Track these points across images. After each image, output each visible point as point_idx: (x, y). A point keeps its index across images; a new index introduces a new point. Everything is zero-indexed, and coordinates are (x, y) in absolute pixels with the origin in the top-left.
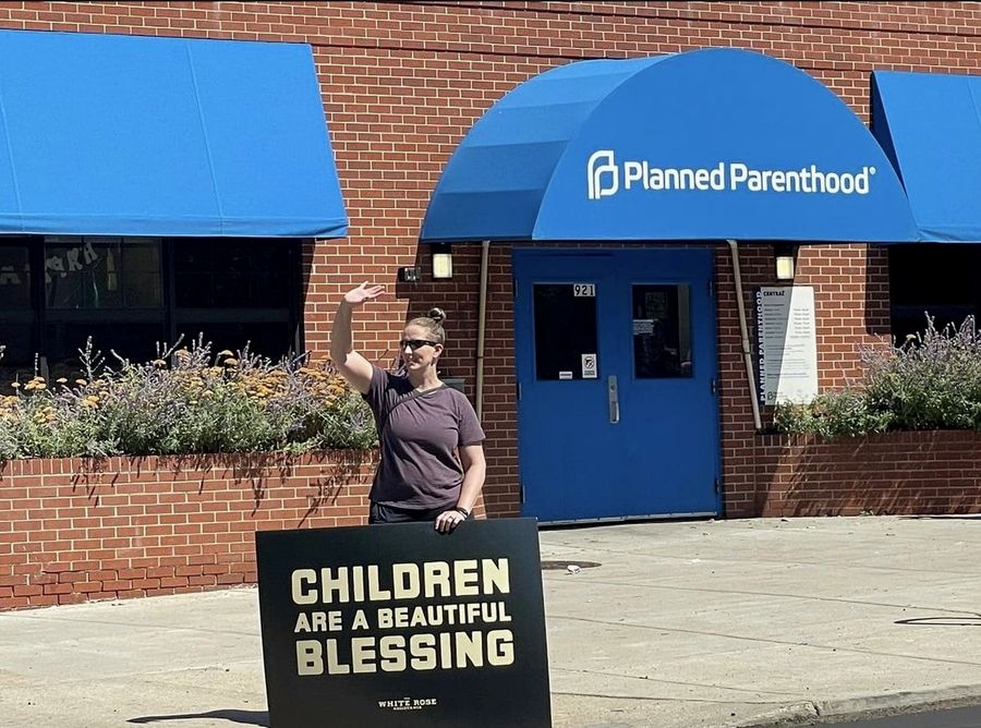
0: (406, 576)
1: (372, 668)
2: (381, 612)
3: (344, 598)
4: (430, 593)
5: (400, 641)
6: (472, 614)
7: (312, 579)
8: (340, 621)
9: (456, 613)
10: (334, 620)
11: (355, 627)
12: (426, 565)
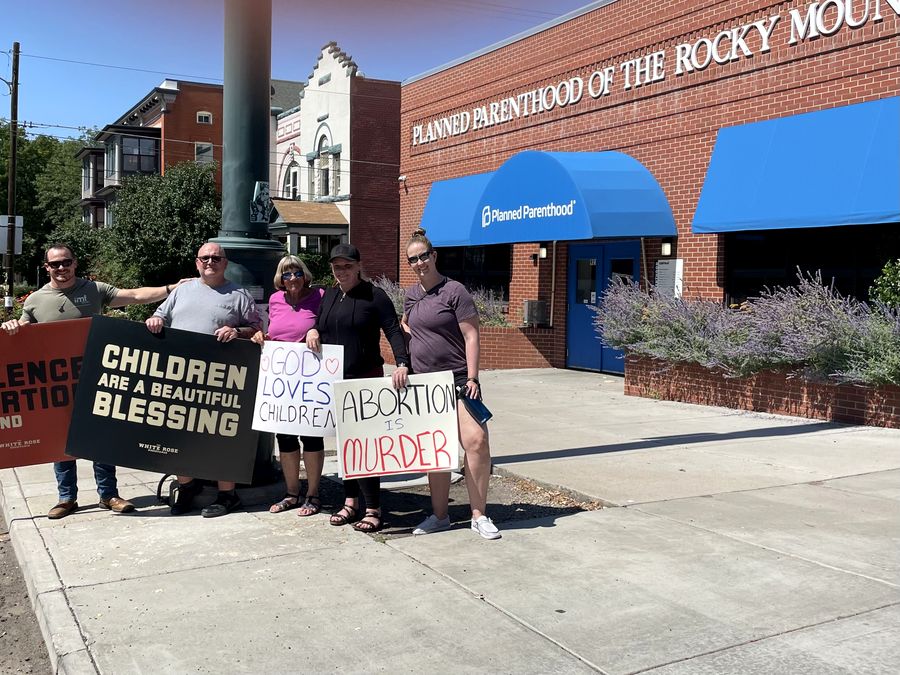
0: (176, 365)
1: (140, 420)
2: (154, 384)
3: (133, 370)
4: (189, 379)
5: (163, 406)
6: (214, 399)
7: (117, 353)
8: (127, 384)
9: (204, 396)
10: (123, 383)
11: (135, 391)
12: (191, 360)
